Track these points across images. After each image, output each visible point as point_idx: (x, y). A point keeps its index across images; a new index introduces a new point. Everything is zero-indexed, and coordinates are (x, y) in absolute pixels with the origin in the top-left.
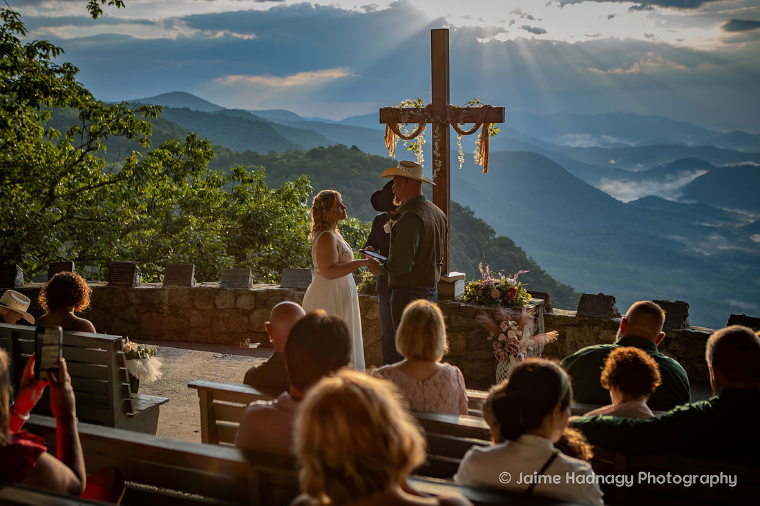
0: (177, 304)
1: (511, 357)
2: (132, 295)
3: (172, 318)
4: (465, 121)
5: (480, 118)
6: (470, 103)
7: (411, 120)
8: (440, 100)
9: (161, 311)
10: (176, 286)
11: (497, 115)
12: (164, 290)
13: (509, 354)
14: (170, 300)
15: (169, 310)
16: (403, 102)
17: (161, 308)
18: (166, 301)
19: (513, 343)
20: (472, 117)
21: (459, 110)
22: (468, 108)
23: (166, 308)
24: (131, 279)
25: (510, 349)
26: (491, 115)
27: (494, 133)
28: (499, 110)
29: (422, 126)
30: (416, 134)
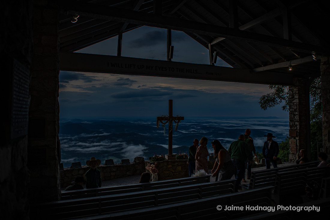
6: (177, 116)
7: (166, 119)
8: (171, 115)
11: (182, 118)
16: (162, 116)
20: (178, 119)
21: (175, 118)
26: (181, 119)
28: (183, 118)
29: (168, 121)
30: (166, 123)
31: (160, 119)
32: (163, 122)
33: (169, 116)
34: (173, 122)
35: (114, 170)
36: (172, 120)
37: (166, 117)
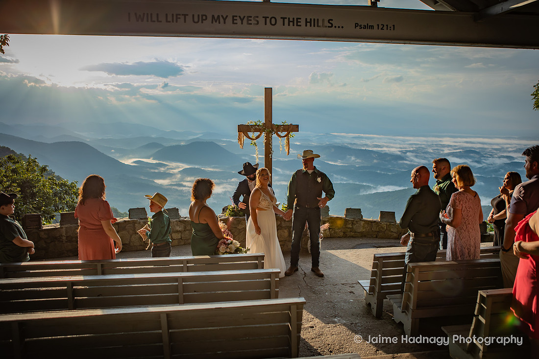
0: (72, 235)
2: (42, 233)
3: (69, 243)
4: (282, 131)
5: (289, 129)
6: (283, 123)
7: (256, 130)
8: (269, 121)
9: (61, 240)
10: (69, 225)
12: (62, 228)
14: (66, 233)
15: (66, 239)
16: (249, 122)
17: (61, 238)
18: (64, 234)
20: (285, 129)
21: (278, 126)
22: (282, 125)
23: (64, 238)
24: (40, 225)
26: (292, 128)
27: (293, 136)
28: (298, 126)
29: (261, 133)
30: (258, 137)
31: (244, 129)
32: (251, 134)
33: (264, 124)
34: (274, 136)
35: (178, 228)
36: (271, 132)
37: (258, 126)
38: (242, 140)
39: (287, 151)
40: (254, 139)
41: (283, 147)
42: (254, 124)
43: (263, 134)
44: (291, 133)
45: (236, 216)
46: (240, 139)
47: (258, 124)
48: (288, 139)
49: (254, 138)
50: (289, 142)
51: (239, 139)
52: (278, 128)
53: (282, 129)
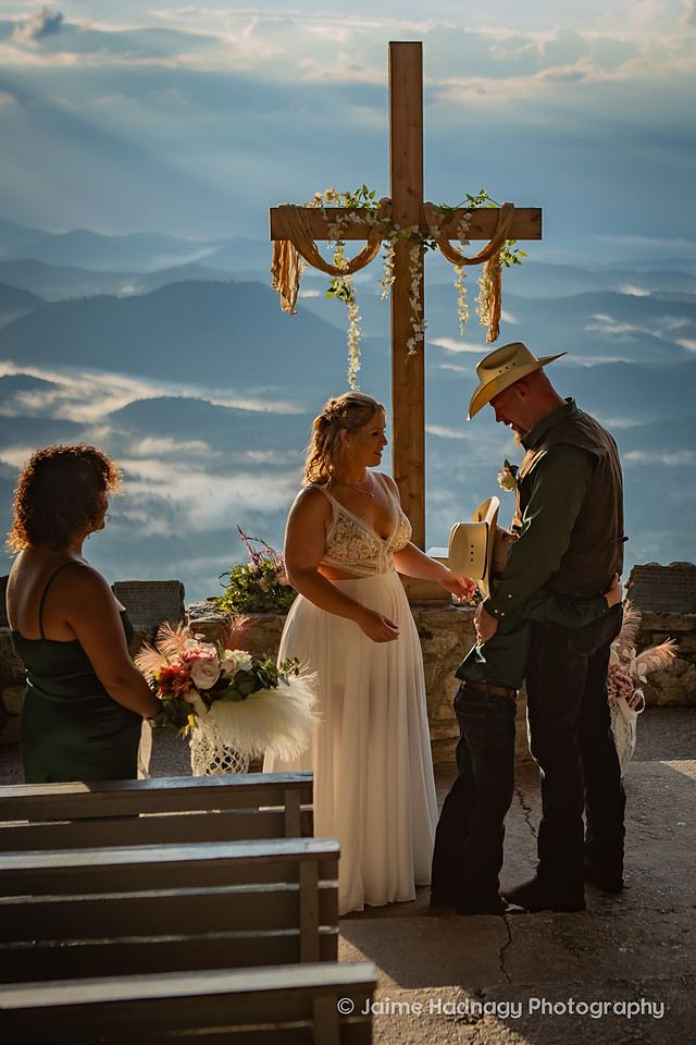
1: (622, 702)
4: (468, 237)
5: (501, 229)
6: (471, 199)
7: (349, 232)
8: (410, 191)
11: (528, 223)
13: (618, 695)
16: (318, 195)
19: (618, 673)
20: (479, 228)
21: (450, 214)
22: (469, 210)
25: (619, 687)
27: (516, 260)
28: (536, 215)
29: (373, 244)
30: (358, 264)
31: (297, 228)
32: (326, 248)
33: (386, 204)
34: (433, 256)
36: (418, 240)
37: (362, 212)
38: (292, 274)
39: (488, 321)
40: (341, 273)
41: (473, 305)
42: (344, 203)
43: (385, 250)
44: (510, 246)
45: (262, 610)
46: (280, 270)
47: (361, 202)
48: (495, 273)
49: (343, 265)
50: (497, 283)
51: (275, 272)
52: (450, 223)
53: (465, 226)
